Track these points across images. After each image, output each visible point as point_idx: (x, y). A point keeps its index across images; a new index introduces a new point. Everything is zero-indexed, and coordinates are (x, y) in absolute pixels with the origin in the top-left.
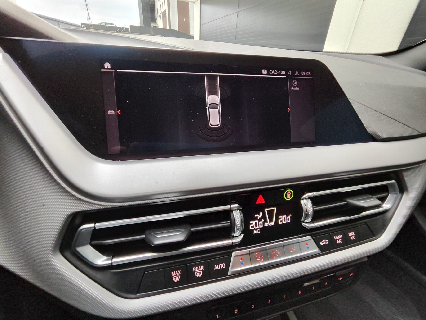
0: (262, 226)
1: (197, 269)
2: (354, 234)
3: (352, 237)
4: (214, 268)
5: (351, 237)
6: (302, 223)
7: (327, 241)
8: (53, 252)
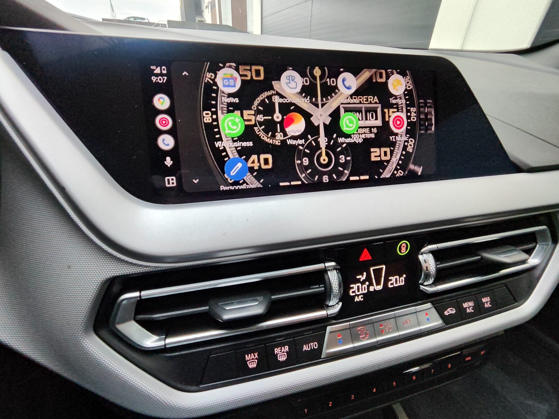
0: (366, 291)
1: (279, 351)
2: (489, 300)
3: (487, 304)
4: (303, 349)
5: (486, 304)
6: (421, 286)
7: (454, 309)
8: (84, 332)
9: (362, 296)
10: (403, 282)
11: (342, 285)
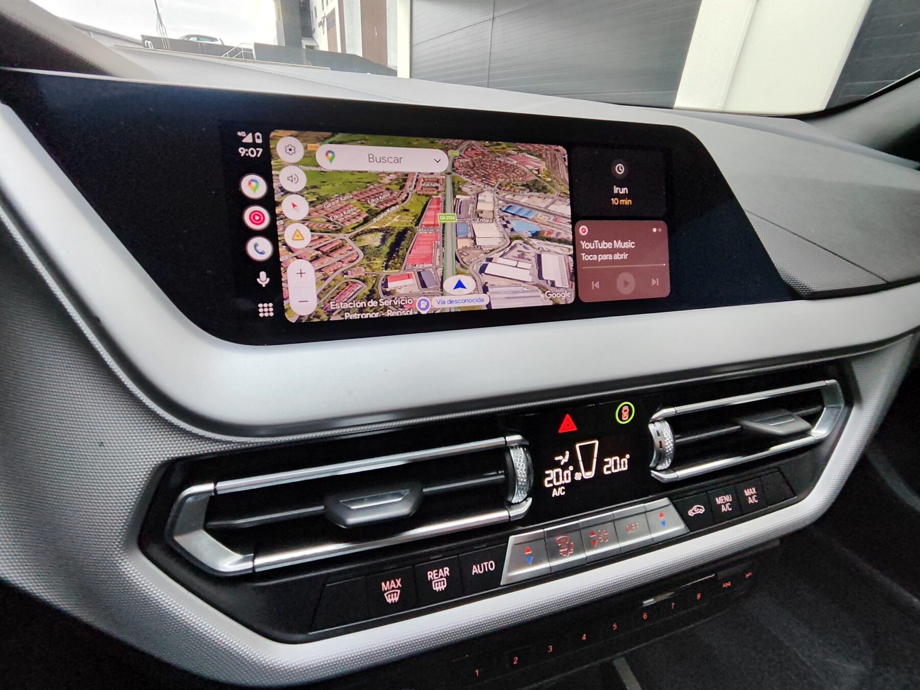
0: (569, 481)
1: (435, 575)
2: (755, 492)
3: (752, 498)
4: (472, 571)
5: (750, 498)
6: (652, 471)
7: (702, 507)
8: (123, 548)
9: (563, 488)
10: (626, 466)
11: (532, 471)
